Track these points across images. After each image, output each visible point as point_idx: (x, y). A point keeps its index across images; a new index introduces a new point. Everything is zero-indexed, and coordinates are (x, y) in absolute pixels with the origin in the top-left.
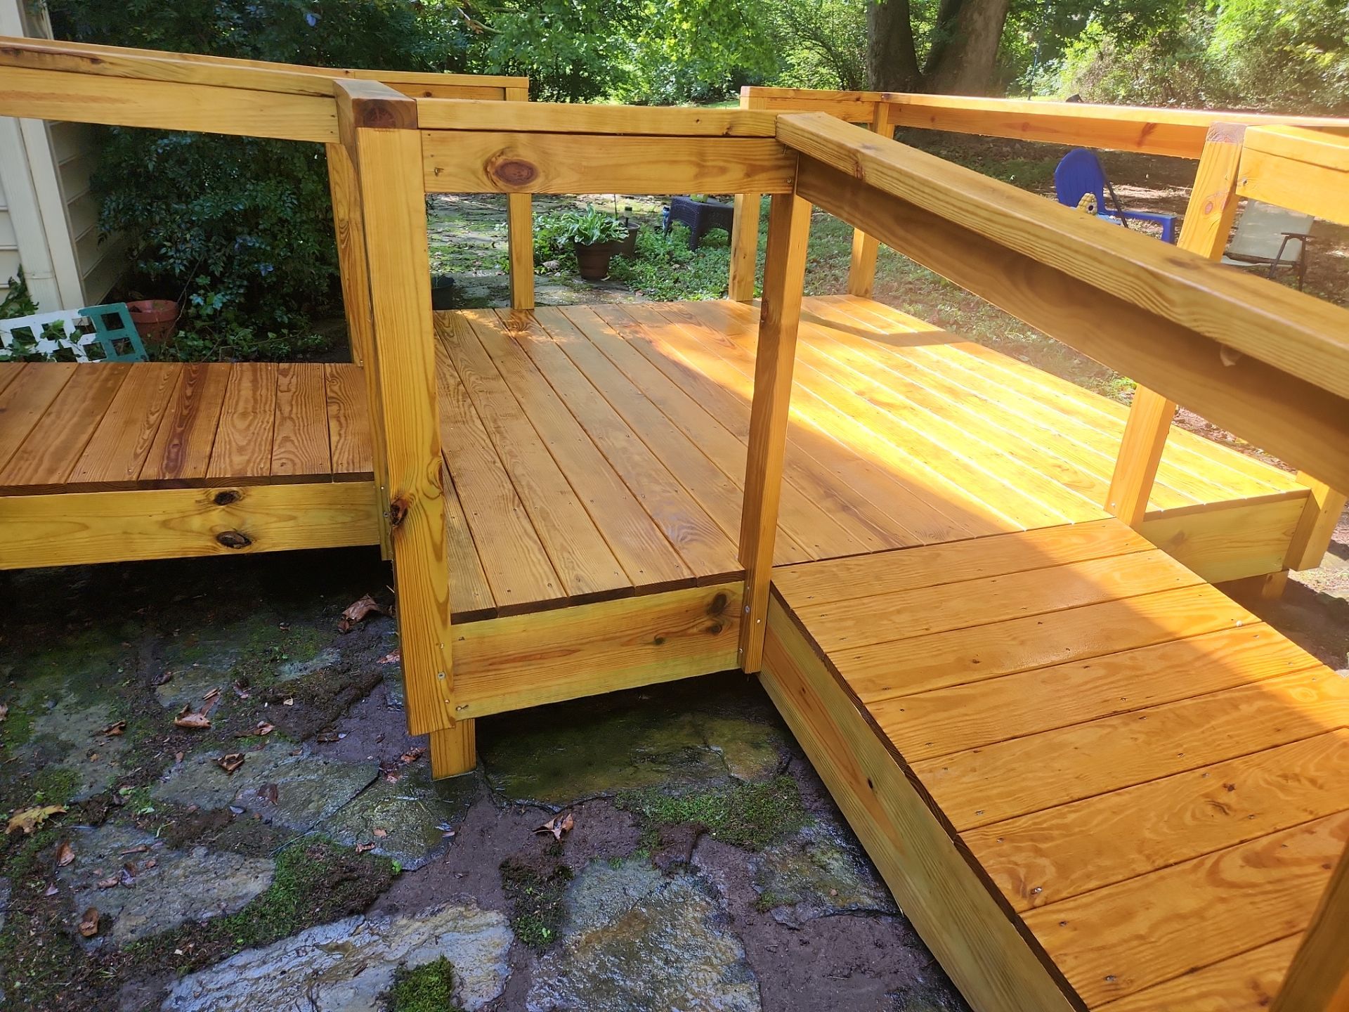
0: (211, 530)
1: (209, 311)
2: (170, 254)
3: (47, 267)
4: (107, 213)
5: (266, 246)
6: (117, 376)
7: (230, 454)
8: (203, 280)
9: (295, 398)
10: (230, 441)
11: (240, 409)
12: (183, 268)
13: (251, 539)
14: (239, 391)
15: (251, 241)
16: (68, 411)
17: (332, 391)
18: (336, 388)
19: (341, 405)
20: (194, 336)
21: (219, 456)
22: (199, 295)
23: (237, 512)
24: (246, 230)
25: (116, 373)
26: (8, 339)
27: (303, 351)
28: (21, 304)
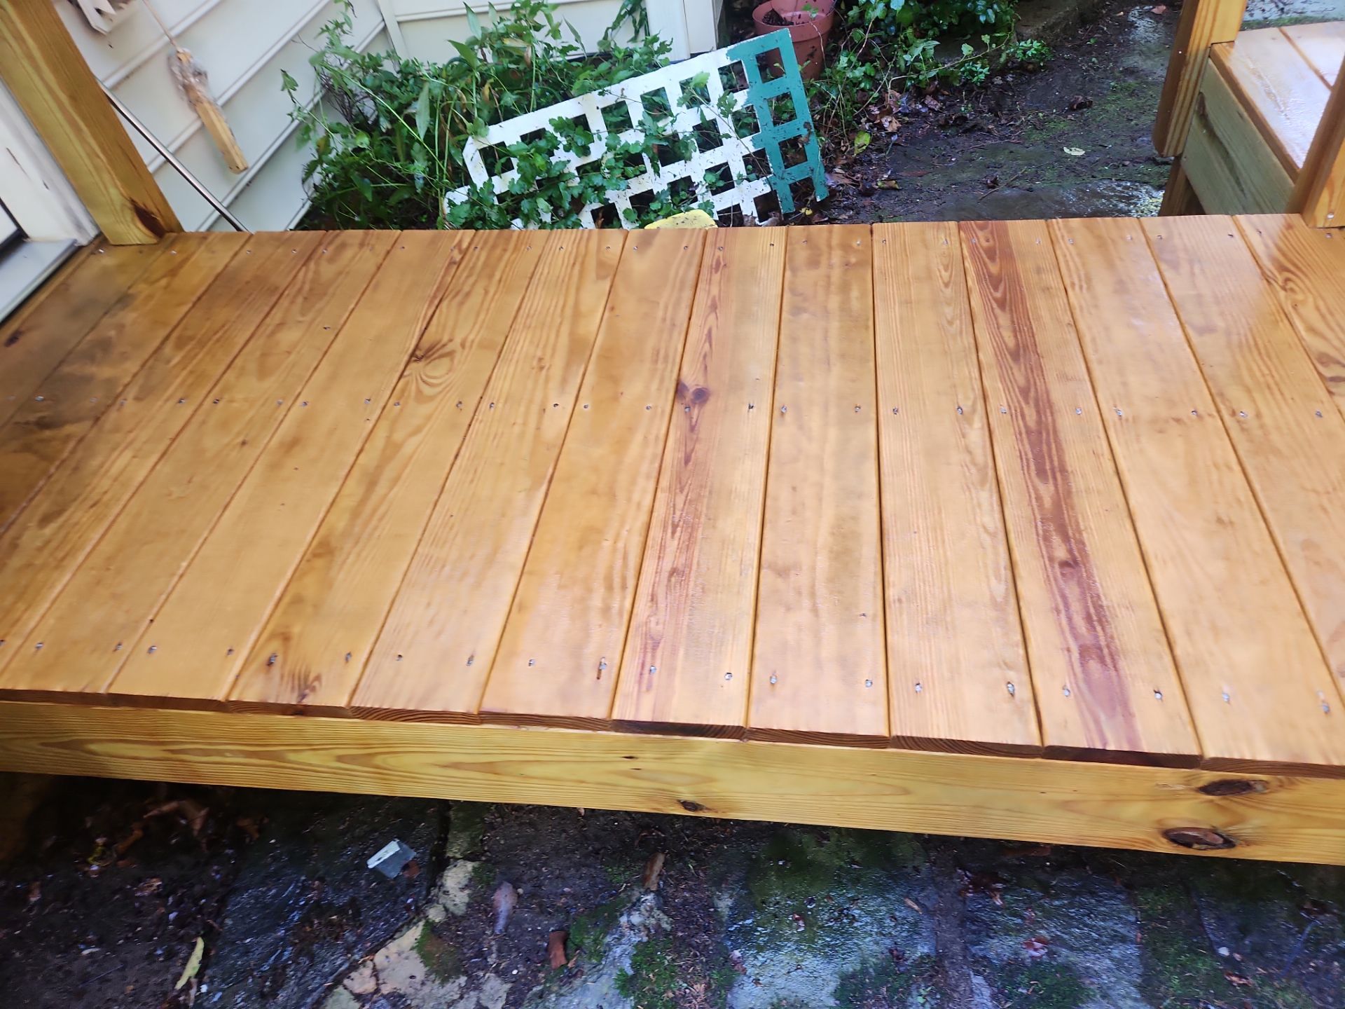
6: (858, 267)
11: (1144, 410)
14: (1105, 329)
17: (1312, 330)
18: (1313, 317)
23: (1237, 807)
25: (853, 260)
26: (637, 112)
27: (1003, 72)
28: (634, 22)
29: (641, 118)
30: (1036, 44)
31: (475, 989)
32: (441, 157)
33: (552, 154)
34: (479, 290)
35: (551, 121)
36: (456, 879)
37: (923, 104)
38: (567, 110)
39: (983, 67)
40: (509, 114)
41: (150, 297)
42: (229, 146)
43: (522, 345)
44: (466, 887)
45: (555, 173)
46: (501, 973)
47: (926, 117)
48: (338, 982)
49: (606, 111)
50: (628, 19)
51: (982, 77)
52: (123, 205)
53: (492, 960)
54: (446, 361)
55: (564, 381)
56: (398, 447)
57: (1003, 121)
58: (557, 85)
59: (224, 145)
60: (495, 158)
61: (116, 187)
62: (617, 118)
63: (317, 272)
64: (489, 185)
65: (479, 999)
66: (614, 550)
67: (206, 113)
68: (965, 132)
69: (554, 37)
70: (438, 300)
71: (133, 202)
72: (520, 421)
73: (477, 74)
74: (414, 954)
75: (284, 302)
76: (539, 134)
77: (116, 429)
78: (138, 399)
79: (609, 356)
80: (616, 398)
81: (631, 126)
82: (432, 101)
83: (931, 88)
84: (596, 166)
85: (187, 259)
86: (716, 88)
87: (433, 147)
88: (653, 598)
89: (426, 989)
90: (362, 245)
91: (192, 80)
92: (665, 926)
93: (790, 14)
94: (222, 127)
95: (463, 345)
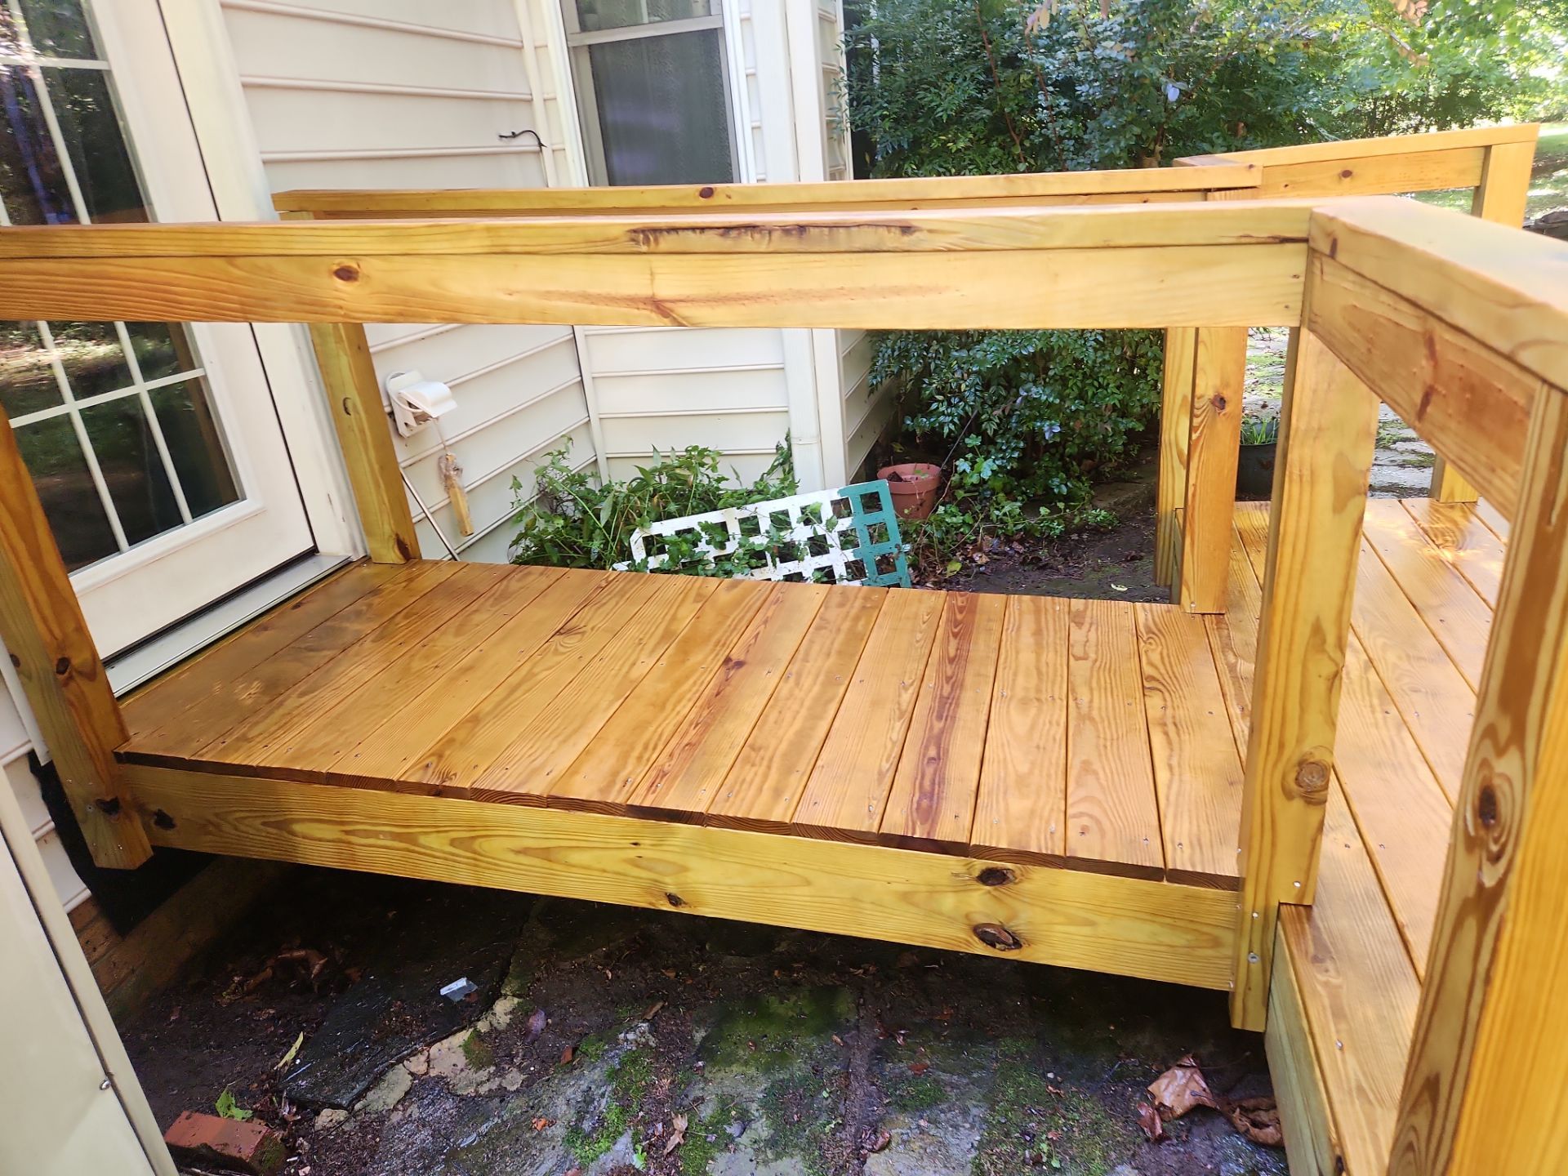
0: (967, 916)
1: (975, 480)
2: (941, 409)
3: (814, 430)
4: (881, 362)
5: (1055, 398)
6: (871, 609)
7: (1005, 793)
8: (973, 441)
9: (1095, 674)
10: (1005, 759)
11: (1020, 693)
12: (952, 427)
13: (1022, 941)
14: (1017, 653)
15: (1036, 392)
16: (809, 673)
17: (1151, 664)
18: (1155, 657)
19: (1167, 694)
20: (953, 510)
21: (990, 793)
22: (966, 459)
23: (1009, 900)
24: (1032, 376)
25: (869, 605)
26: (765, 524)
27: (1080, 530)
28: (784, 471)
29: (768, 528)
30: (1103, 513)
31: (500, 1076)
32: (614, 540)
33: (697, 546)
34: (613, 602)
35: (699, 523)
36: (503, 1008)
37: (1010, 547)
38: (713, 517)
39: (1058, 525)
40: (670, 516)
41: (393, 591)
42: (465, 516)
43: (633, 631)
44: (511, 1013)
45: (696, 558)
46: (521, 1069)
47: (1012, 557)
48: (400, 1061)
49: (742, 521)
50: (780, 469)
51: (1057, 532)
52: (391, 536)
53: (517, 1061)
54: (579, 636)
55: (653, 651)
56: (535, 675)
57: (1071, 564)
58: (710, 501)
59: (461, 516)
60: (654, 545)
61: (390, 524)
62: (750, 527)
63: (507, 586)
64: (645, 562)
65: (501, 1082)
66: (655, 731)
67: (456, 496)
68: (1038, 569)
69: (713, 471)
70: (585, 604)
71: (397, 535)
72: (617, 668)
73: (651, 489)
74: (461, 1049)
75: (482, 600)
76: (690, 531)
77: (357, 655)
78: (373, 641)
79: (687, 641)
80: (683, 662)
81: (760, 532)
82: (615, 504)
83: (1018, 537)
84: (728, 557)
85: (419, 575)
86: (827, 512)
87: (609, 534)
88: (671, 755)
89: (463, 1074)
90: (542, 574)
91: (452, 472)
92: (651, 1043)
93: (909, 477)
94: (463, 505)
95: (592, 629)
